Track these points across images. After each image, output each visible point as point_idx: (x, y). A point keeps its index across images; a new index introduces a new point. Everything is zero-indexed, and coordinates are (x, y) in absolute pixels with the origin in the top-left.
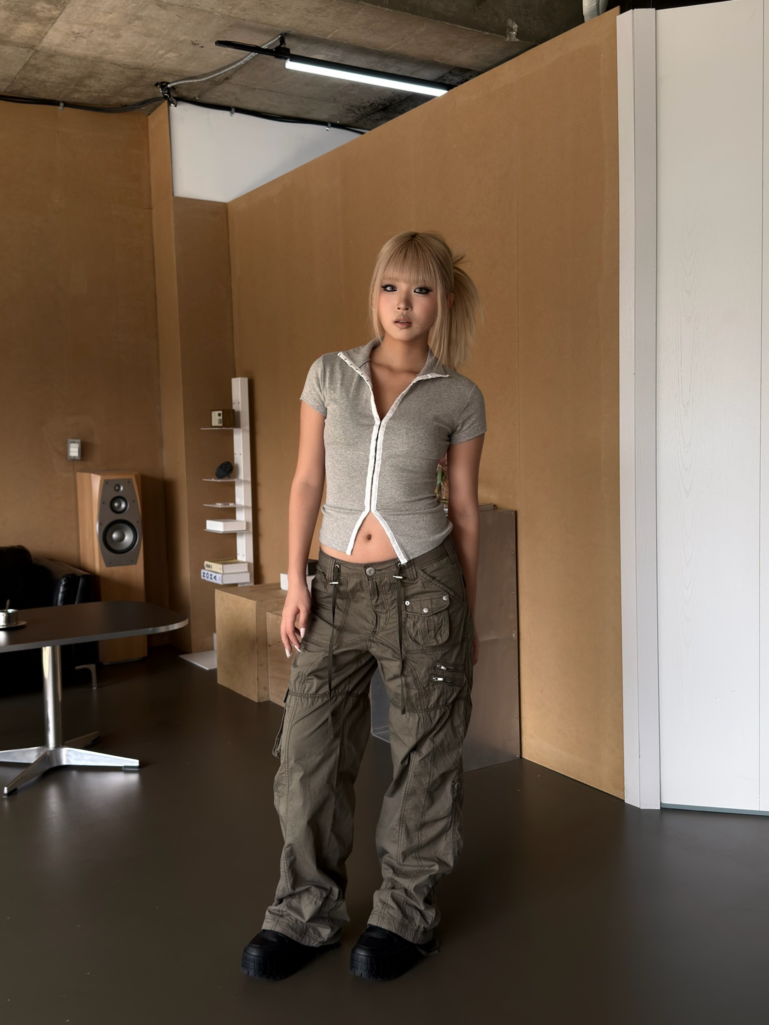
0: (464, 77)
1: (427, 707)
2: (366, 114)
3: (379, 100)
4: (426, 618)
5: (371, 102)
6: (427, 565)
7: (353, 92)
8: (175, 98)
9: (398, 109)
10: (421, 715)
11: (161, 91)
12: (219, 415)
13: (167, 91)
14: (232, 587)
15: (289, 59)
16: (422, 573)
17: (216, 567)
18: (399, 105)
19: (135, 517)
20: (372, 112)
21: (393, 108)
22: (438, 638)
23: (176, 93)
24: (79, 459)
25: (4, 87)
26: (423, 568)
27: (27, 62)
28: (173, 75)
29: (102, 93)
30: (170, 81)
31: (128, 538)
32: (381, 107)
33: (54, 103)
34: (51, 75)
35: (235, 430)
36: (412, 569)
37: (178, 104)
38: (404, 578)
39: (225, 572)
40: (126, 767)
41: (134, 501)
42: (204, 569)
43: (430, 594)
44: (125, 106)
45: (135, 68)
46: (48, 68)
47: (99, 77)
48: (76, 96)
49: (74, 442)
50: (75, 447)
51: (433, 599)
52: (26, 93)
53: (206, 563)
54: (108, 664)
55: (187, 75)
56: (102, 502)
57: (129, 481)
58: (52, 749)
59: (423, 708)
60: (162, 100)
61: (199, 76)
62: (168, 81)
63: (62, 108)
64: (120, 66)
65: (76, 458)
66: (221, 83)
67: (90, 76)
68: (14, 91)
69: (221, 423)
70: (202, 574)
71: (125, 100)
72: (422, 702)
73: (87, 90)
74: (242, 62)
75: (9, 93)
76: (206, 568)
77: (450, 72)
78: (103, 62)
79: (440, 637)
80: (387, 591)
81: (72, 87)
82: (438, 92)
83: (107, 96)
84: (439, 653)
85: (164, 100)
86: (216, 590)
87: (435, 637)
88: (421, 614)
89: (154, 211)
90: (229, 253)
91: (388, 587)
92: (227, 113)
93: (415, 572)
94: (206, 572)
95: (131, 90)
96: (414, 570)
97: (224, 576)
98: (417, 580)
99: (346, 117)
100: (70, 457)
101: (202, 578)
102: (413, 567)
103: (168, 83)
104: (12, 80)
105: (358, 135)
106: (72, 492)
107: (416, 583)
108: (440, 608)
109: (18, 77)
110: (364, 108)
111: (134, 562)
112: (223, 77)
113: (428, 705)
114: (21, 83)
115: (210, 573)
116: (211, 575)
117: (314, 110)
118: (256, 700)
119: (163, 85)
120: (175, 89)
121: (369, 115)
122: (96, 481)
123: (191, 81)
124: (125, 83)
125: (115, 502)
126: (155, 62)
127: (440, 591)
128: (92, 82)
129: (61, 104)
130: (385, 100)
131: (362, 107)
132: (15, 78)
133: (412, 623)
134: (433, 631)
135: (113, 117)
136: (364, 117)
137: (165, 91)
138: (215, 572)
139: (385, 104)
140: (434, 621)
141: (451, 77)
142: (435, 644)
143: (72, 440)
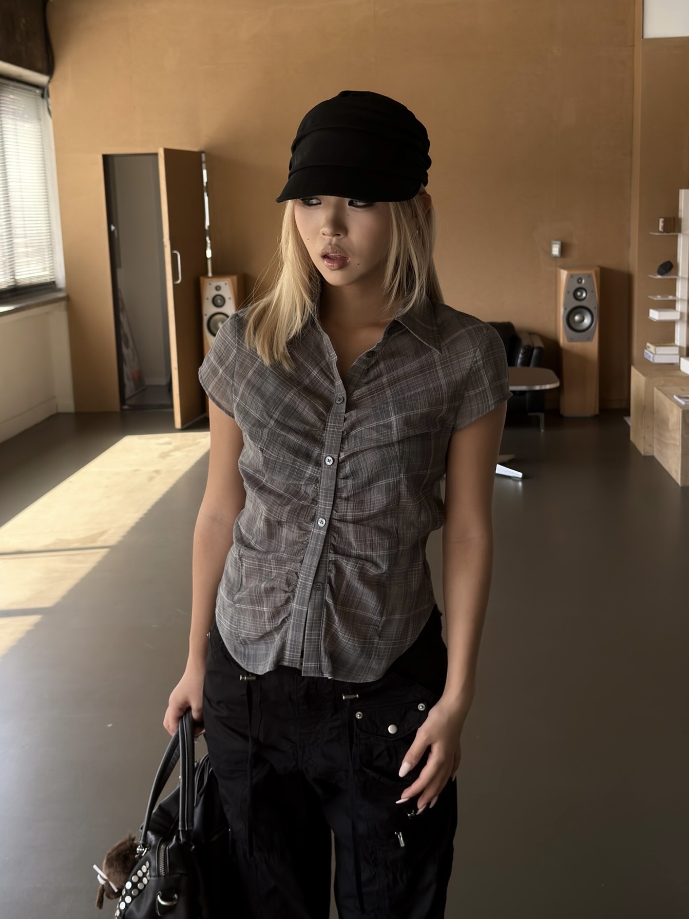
12: (662, 222)
17: (652, 349)
19: (594, 304)
24: (559, 257)
31: (587, 321)
35: (679, 234)
39: (657, 353)
41: (593, 292)
49: (556, 244)
50: (556, 247)
53: (648, 344)
56: (567, 292)
57: (590, 276)
65: (556, 256)
69: (662, 229)
70: (645, 354)
76: (648, 349)
97: (656, 357)
100: (553, 255)
111: (589, 339)
115: (649, 353)
122: (565, 275)
125: (578, 292)
143: (554, 242)
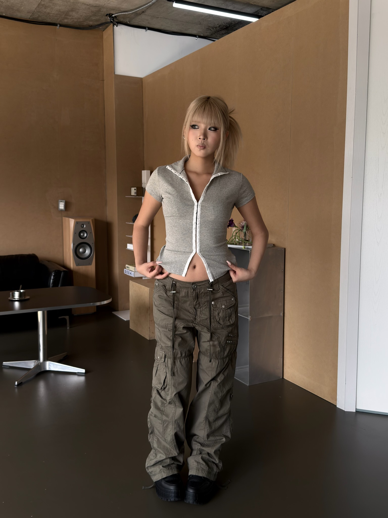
0: (269, 11)
1: (223, 357)
2: (217, 31)
3: (224, 24)
4: (224, 311)
5: (219, 25)
6: (224, 283)
7: (210, 19)
8: (116, 22)
9: (234, 28)
10: (219, 360)
11: (109, 19)
12: (135, 189)
13: (112, 19)
14: (139, 280)
15: (175, 2)
16: (221, 287)
17: (131, 268)
18: (234, 26)
19: (92, 241)
20: (220, 30)
21: (231, 28)
22: (230, 321)
23: (117, 19)
24: (64, 210)
25: (29, 16)
26: (222, 285)
27: (40, 3)
28: (115, 10)
29: (79, 19)
30: (114, 13)
31: (88, 252)
32: (225, 27)
33: (55, 24)
34: (53, 10)
35: (143, 197)
36: (217, 285)
37: (118, 25)
38: (213, 290)
39: (136, 271)
40: (78, 373)
41: (91, 233)
42: (126, 268)
43: (225, 298)
44: (91, 26)
45: (95, 7)
46: (51, 6)
47: (77, 11)
48: (66, 21)
49: (62, 202)
50: (62, 204)
51: (227, 300)
52: (40, 19)
53: (127, 265)
54: (76, 315)
55: (122, 10)
56: (75, 233)
57: (89, 223)
58: (41, 362)
59: (221, 357)
60: (110, 23)
61: (129, 10)
62: (112, 13)
63: (59, 27)
64: (87, 5)
65: (63, 210)
66: (140, 15)
67: (72, 10)
68: (34, 18)
69: (135, 194)
70: (125, 271)
71: (91, 23)
72: (221, 354)
73: (71, 18)
74: (151, 3)
75: (31, 19)
76: (127, 268)
77: (261, 9)
78: (79, 3)
79: (231, 320)
80: (202, 296)
81: (64, 16)
82: (253, 20)
83: (82, 21)
84: (231, 328)
85: (111, 23)
86: (130, 281)
87: (229, 320)
88: (222, 309)
89: (105, 82)
90: (143, 105)
91: (203, 295)
92: (144, 30)
93: (218, 287)
94: (126, 270)
95: (94, 18)
96: (218, 285)
97: (135, 273)
98: (219, 291)
99: (206, 32)
100: (60, 209)
101: (125, 273)
102: (217, 284)
103: (113, 14)
104: (33, 12)
105: (211, 42)
106: (61, 227)
107: (219, 292)
108: (231, 305)
109: (35, 11)
110: (216, 28)
111: (90, 264)
112: (141, 11)
113: (224, 355)
114: (37, 14)
115: (128, 271)
116: (129, 272)
117: (189, 29)
118: (148, 339)
119: (110, 15)
120: (116, 17)
121: (218, 31)
122: (72, 222)
123: (125, 13)
124: (91, 14)
125: (81, 234)
126: (106, 3)
127: (230, 296)
128: (74, 14)
129: (58, 25)
130: (227, 23)
131: (215, 27)
132: (34, 11)
133: (217, 313)
134: (228, 317)
135: (85, 32)
136: (216, 33)
137: (111, 18)
138: (130, 271)
139: (226, 26)
140: (228, 312)
141: (262, 12)
142: (229, 324)
143: (61, 201)
